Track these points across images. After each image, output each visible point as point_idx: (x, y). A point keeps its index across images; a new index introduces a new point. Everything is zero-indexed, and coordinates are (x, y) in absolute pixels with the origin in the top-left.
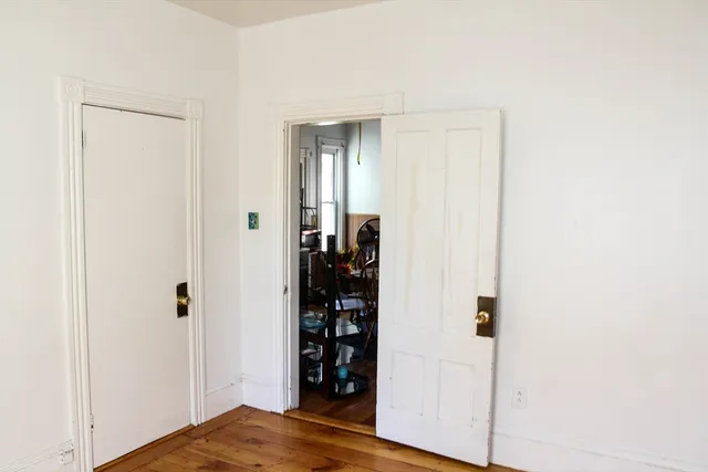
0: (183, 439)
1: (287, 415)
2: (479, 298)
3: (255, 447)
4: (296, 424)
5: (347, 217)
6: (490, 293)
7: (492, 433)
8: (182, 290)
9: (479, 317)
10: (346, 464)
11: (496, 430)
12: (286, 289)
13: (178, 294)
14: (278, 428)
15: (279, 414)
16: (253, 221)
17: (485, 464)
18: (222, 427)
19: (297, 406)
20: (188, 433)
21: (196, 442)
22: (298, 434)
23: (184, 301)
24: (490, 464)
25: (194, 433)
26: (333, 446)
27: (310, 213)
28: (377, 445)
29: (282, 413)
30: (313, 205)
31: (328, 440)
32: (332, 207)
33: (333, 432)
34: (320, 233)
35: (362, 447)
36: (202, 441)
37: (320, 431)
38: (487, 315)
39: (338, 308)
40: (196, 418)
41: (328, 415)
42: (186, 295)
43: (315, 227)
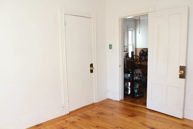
0: (92, 106)
1: (120, 102)
2: (180, 66)
3: (112, 109)
4: (123, 104)
5: (136, 49)
6: (184, 65)
7: (184, 109)
8: (91, 65)
9: (180, 72)
10: (138, 115)
11: (185, 108)
12: (120, 66)
13: (91, 67)
14: (118, 105)
15: (118, 101)
16: (111, 47)
17: (182, 118)
18: (103, 104)
19: (123, 99)
20: (93, 105)
21: (95, 107)
22: (123, 106)
23: (92, 69)
24: (183, 118)
25: (95, 105)
26: (134, 110)
27: (126, 47)
28: (147, 111)
29: (119, 101)
30: (126, 45)
31: (132, 109)
32: (132, 46)
33: (134, 106)
34: (128, 53)
35: (143, 111)
36: (97, 107)
37: (130, 106)
38: (183, 72)
39: (134, 73)
40: (96, 101)
41: (132, 102)
42: (92, 67)
43: (127, 51)
